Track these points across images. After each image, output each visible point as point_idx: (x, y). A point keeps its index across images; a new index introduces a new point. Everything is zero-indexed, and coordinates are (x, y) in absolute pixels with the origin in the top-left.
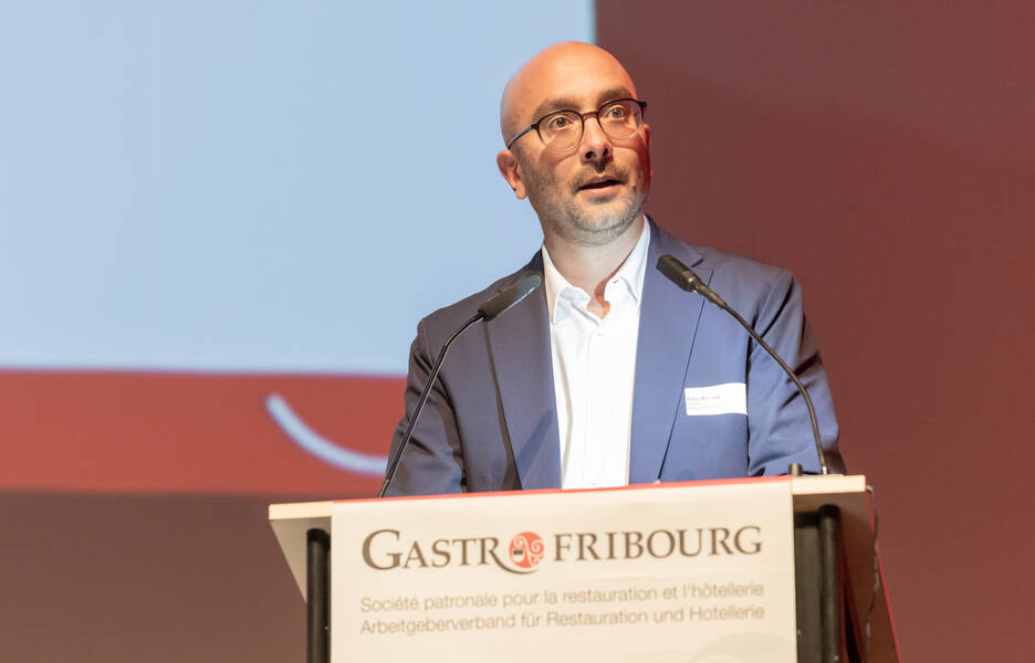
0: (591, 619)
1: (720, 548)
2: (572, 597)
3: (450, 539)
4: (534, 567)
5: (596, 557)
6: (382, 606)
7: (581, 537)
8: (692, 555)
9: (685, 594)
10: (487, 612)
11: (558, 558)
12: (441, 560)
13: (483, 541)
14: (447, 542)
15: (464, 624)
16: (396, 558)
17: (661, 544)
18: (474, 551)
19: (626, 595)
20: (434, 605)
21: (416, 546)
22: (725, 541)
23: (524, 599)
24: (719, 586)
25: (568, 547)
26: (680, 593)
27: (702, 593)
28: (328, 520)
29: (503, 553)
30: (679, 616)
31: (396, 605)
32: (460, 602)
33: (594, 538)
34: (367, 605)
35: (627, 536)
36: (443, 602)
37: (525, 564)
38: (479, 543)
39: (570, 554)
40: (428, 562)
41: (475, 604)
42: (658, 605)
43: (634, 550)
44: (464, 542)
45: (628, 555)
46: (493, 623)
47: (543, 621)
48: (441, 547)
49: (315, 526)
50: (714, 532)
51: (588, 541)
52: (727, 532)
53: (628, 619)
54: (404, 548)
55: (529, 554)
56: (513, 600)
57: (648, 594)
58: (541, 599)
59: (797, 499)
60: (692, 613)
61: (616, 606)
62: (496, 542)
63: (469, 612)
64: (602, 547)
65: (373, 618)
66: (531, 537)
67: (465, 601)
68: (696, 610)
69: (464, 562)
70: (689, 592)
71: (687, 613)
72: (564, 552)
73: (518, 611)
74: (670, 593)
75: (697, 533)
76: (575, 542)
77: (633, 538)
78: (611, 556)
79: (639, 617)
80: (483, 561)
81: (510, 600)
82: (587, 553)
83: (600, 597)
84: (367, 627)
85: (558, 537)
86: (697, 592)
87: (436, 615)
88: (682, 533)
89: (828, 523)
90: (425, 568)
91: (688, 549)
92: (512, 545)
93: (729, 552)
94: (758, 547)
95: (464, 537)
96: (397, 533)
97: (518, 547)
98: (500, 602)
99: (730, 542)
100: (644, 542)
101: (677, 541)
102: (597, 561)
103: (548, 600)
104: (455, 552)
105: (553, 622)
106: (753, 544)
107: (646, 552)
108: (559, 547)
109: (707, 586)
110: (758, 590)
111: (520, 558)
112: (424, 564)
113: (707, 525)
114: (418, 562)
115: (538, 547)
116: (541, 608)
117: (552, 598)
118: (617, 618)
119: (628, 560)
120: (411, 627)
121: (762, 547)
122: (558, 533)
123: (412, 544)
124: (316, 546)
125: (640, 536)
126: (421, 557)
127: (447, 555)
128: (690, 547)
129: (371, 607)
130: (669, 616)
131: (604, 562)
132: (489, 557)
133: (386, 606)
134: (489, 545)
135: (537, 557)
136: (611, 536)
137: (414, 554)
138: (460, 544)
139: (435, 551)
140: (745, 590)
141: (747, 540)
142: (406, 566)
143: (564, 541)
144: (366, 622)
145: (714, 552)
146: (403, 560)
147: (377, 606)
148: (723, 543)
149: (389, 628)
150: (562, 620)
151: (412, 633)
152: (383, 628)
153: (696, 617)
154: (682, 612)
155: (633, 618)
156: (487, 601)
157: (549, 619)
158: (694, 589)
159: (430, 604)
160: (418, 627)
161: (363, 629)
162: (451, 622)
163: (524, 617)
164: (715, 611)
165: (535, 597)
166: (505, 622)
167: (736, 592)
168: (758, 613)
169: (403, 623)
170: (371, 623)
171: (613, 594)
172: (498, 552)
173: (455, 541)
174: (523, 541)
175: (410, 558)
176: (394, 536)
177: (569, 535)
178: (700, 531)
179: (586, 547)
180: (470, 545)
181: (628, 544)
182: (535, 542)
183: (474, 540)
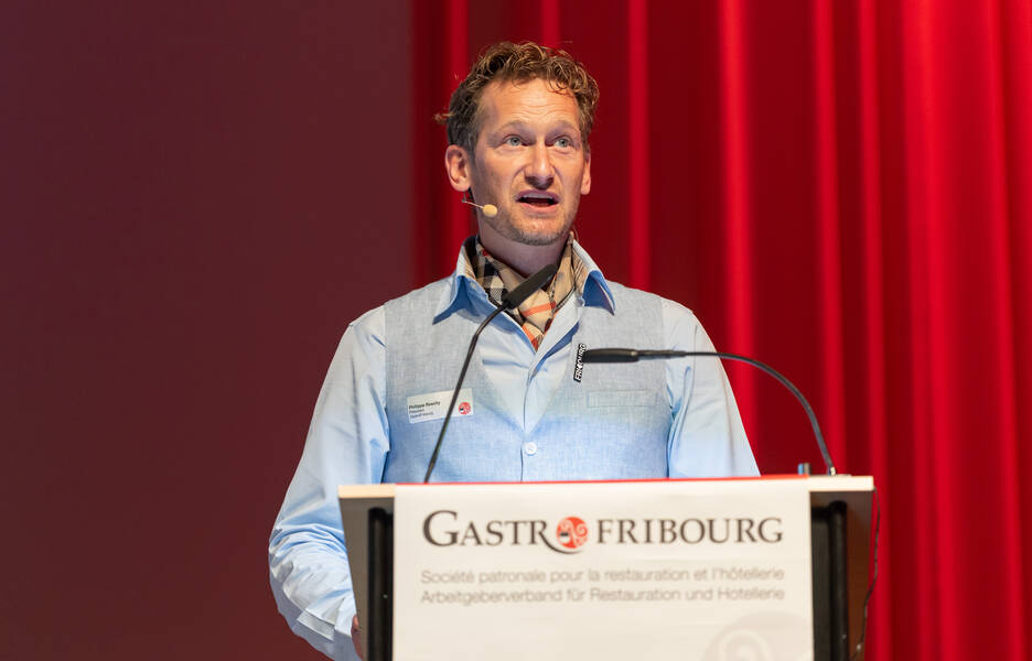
0: (629, 596)
1: (745, 536)
2: (613, 575)
3: (503, 521)
4: (578, 548)
5: (634, 540)
6: (441, 578)
7: (621, 522)
8: (719, 542)
9: (714, 577)
10: (536, 587)
11: (601, 540)
12: (495, 539)
13: (533, 524)
14: (500, 523)
15: (516, 597)
16: (454, 536)
17: (693, 531)
18: (524, 532)
19: (661, 576)
20: (489, 579)
21: (472, 526)
22: (749, 530)
23: (569, 576)
24: (744, 569)
25: (609, 531)
26: (709, 574)
27: (729, 576)
28: (391, 501)
29: (551, 534)
30: (708, 595)
31: (454, 578)
32: (512, 577)
33: (633, 524)
34: (428, 577)
35: (663, 522)
36: (496, 577)
37: (571, 545)
38: (529, 525)
39: (612, 537)
40: (483, 539)
41: (526, 579)
42: (692, 585)
43: (668, 536)
44: (516, 524)
45: (663, 540)
46: (541, 597)
47: (587, 596)
48: (495, 527)
49: (376, 505)
50: (740, 522)
51: (627, 526)
52: (752, 523)
53: (663, 597)
54: (461, 527)
55: (575, 537)
56: (560, 577)
57: (681, 575)
58: (585, 577)
59: (814, 496)
60: (720, 593)
61: (651, 585)
62: (544, 525)
63: (520, 586)
64: (639, 532)
65: (432, 588)
66: (576, 521)
67: (517, 577)
68: (723, 590)
69: (516, 542)
70: (718, 574)
71: (715, 594)
72: (605, 535)
73: (564, 586)
74: (700, 575)
75: (725, 523)
76: (616, 527)
77: (668, 525)
78: (648, 540)
79: (672, 594)
80: (533, 541)
81: (558, 577)
82: (626, 537)
83: (638, 576)
84: (426, 597)
85: (601, 522)
86: (725, 575)
87: (490, 588)
88: (711, 522)
89: (838, 519)
90: (479, 546)
91: (716, 537)
92: (559, 529)
93: (753, 539)
94: (779, 537)
95: (515, 520)
96: (454, 514)
97: (565, 529)
98: (548, 577)
99: (754, 531)
100: (677, 529)
101: (707, 529)
102: (635, 545)
103: (591, 578)
104: (508, 532)
105: (595, 598)
106: (775, 533)
107: (679, 539)
108: (601, 531)
109: (734, 570)
110: (779, 574)
111: (566, 540)
112: (479, 542)
113: (734, 516)
114: (474, 541)
115: (583, 532)
116: (585, 585)
117: (594, 576)
118: (653, 596)
119: (663, 545)
120: (467, 598)
121: (783, 536)
123: (468, 525)
124: (378, 525)
125: (674, 524)
126: (476, 536)
127: (500, 535)
128: (719, 535)
129: (431, 579)
130: (699, 596)
131: (642, 546)
132: (538, 538)
133: (446, 578)
134: (538, 527)
135: (581, 539)
136: (648, 523)
137: (471, 533)
138: (511, 526)
139: (490, 531)
140: (767, 573)
141: (769, 530)
142: (463, 544)
143: (606, 526)
144: (426, 593)
145: (740, 539)
146: (460, 538)
147: (436, 578)
148: (748, 532)
149: (447, 598)
150: (604, 596)
151: (468, 603)
152: (441, 598)
153: (724, 597)
154: (711, 592)
155: (667, 596)
156: (537, 577)
157: (592, 595)
158: (722, 571)
159: (484, 578)
160: (472, 598)
161: (424, 598)
162: (503, 594)
163: (569, 592)
164: (741, 591)
165: (579, 574)
166: (552, 597)
167: (759, 575)
168: (779, 594)
169: (459, 594)
170: (431, 593)
171: (650, 574)
172: (546, 533)
173: (507, 523)
174: (569, 525)
175: (466, 537)
176: (451, 516)
177: (611, 521)
178: (728, 521)
179: (626, 531)
180: (520, 526)
181: (663, 530)
182: (579, 526)
183: (525, 522)
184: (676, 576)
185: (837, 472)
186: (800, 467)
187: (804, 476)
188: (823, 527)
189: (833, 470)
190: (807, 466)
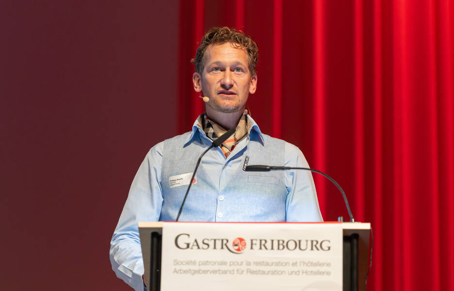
0: (264, 273)
1: (314, 248)
2: (257, 264)
3: (210, 239)
4: (242, 251)
5: (266, 248)
6: (182, 263)
7: (261, 241)
8: (303, 250)
9: (300, 265)
10: (223, 268)
11: (252, 248)
12: (206, 246)
13: (222, 240)
14: (208, 240)
15: (214, 272)
16: (188, 245)
17: (292, 245)
18: (219, 244)
19: (277, 264)
20: (203, 264)
21: (196, 241)
22: (316, 245)
23: (238, 263)
24: (314, 262)
25: (256, 244)
26: (298, 264)
27: (307, 265)
28: (161, 229)
29: (230, 245)
31: (187, 263)
32: (213, 263)
33: (266, 241)
34: (176, 262)
35: (279, 241)
36: (206, 263)
37: (239, 250)
38: (221, 241)
39: (256, 247)
40: (200, 247)
41: (219, 264)
42: (290, 268)
43: (281, 247)
44: (215, 240)
45: (279, 249)
46: (225, 272)
47: (245, 272)
48: (206, 242)
49: (154, 231)
50: (312, 241)
51: (263, 242)
52: (317, 242)
53: (278, 273)
54: (191, 241)
55: (240, 246)
56: (234, 264)
57: (286, 264)
58: (244, 264)
59: (345, 231)
60: (303, 272)
61: (274, 268)
62: (227, 241)
63: (216, 267)
64: (269, 245)
65: (178, 267)
66: (241, 240)
67: (215, 263)
68: (304, 271)
69: (215, 248)
70: (302, 264)
71: (301, 272)
72: (254, 246)
73: (236, 268)
74: (294, 264)
75: (305, 242)
76: (258, 242)
77: (281, 242)
78: (272, 249)
79: (282, 272)
80: (222, 248)
81: (233, 264)
82: (263, 247)
83: (267, 264)
84: (176, 271)
85: (252, 240)
86: (305, 264)
87: (203, 268)
89: (355, 241)
90: (199, 250)
92: (234, 243)
93: (318, 249)
94: (329, 248)
95: (215, 238)
96: (188, 235)
97: (236, 243)
98: (228, 264)
99: (318, 246)
100: (285, 244)
101: (298, 244)
102: (266, 251)
103: (247, 265)
104: (211, 244)
105: (249, 273)
106: (327, 247)
107: (286, 248)
108: (252, 244)
109: (309, 262)
110: (328, 265)
111: (237, 248)
112: (199, 248)
113: (310, 239)
114: (196, 247)
115: (244, 244)
116: (244, 267)
117: (249, 264)
118: (273, 273)
119: (279, 251)
120: (193, 272)
121: (331, 248)
122: (253, 238)
123: (194, 240)
124: (155, 239)
125: (283, 242)
126: (198, 245)
127: (208, 245)
128: (303, 247)
129: (178, 264)
130: (294, 273)
131: (269, 251)
132: (224, 247)
133: (184, 263)
134: (225, 242)
135: (243, 247)
136: (272, 241)
137: (195, 244)
138: (213, 241)
139: (204, 243)
140: (324, 264)
141: (325, 245)
142: (192, 248)
143: (254, 242)
144: (175, 269)
145: (312, 249)
146: (191, 246)
147: (180, 263)
148: (316, 246)
149: (184, 272)
150: (252, 272)
151: (193, 274)
152: (182, 272)
153: (304, 274)
154: (299, 272)
155: (280, 273)
156: (223, 263)
157: (247, 272)
158: (304, 263)
159: (201, 263)
160: (196, 272)
161: (174, 272)
162: (209, 271)
163: (237, 270)
164: (312, 271)
165: (242, 263)
166: (230, 272)
167: (320, 265)
168: (328, 273)
169: (190, 270)
170: (177, 269)
171: (273, 263)
172: (228, 244)
173: (211, 240)
174: (238, 241)
175: (193, 245)
176: (187, 236)
177: (256, 240)
178: (307, 241)
179: (263, 244)
180: (217, 241)
181: (279, 245)
182: (242, 242)
183: (219, 240)
184: (284, 264)
185: (355, 221)
186: (339, 218)
187: (340, 222)
188: (348, 245)
189: (353, 220)
190: (342, 218)
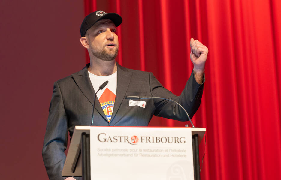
0: (149, 156)
1: (176, 141)
2: (145, 150)
3: (117, 136)
4: (136, 143)
5: (150, 142)
6: (102, 150)
7: (147, 137)
8: (170, 143)
9: (169, 151)
10: (126, 153)
11: (142, 142)
12: (115, 141)
13: (125, 137)
14: (117, 137)
15: (121, 155)
16: (105, 140)
17: (164, 140)
18: (123, 139)
19: (157, 151)
21: (110, 137)
22: (178, 140)
23: (134, 150)
24: (177, 149)
25: (144, 139)
26: (168, 151)
28: (89, 130)
29: (129, 140)
30: (168, 156)
31: (106, 150)
32: (120, 150)
36: (116, 150)
37: (134, 142)
38: (124, 138)
39: (144, 141)
41: (123, 151)
42: (164, 153)
43: (158, 141)
44: (121, 137)
45: (157, 142)
46: (128, 155)
47: (139, 155)
48: (115, 138)
49: (84, 132)
51: (148, 138)
52: (178, 138)
54: (107, 138)
55: (135, 141)
56: (132, 150)
57: (161, 150)
58: (138, 150)
59: (193, 132)
60: (171, 155)
61: (154, 153)
62: (128, 137)
63: (122, 153)
64: (151, 140)
65: (100, 153)
66: (136, 137)
67: (121, 150)
68: (172, 155)
69: (121, 141)
70: (170, 151)
71: (170, 156)
72: (143, 140)
74: (166, 151)
75: (171, 138)
76: (145, 138)
77: (158, 138)
79: (159, 155)
82: (148, 141)
83: (151, 151)
84: (99, 155)
85: (142, 137)
86: (172, 151)
87: (115, 153)
88: (168, 138)
89: (196, 138)
90: (112, 142)
91: (169, 141)
92: (131, 138)
93: (178, 142)
94: (185, 142)
95: (121, 136)
96: (105, 134)
97: (133, 139)
98: (129, 150)
99: (179, 140)
100: (160, 139)
101: (167, 140)
103: (140, 151)
104: (119, 139)
105: (141, 156)
107: (161, 141)
109: (174, 150)
110: (185, 151)
111: (133, 141)
112: (112, 141)
113: (174, 137)
114: (110, 141)
115: (137, 139)
116: (138, 152)
117: (140, 150)
118: (155, 156)
119: (157, 143)
120: (109, 155)
121: (186, 142)
122: (142, 136)
124: (84, 137)
125: (159, 138)
126: (111, 140)
127: (117, 140)
129: (100, 150)
130: (166, 156)
131: (152, 143)
132: (126, 141)
133: (103, 150)
135: (137, 141)
136: (153, 138)
137: (109, 139)
138: (119, 138)
140: (182, 151)
141: (182, 140)
142: (108, 141)
143: (143, 138)
145: (175, 142)
146: (107, 140)
148: (177, 140)
149: (104, 155)
150: (143, 155)
151: (109, 156)
152: (103, 155)
153: (172, 156)
154: (169, 155)
155: (158, 156)
156: (126, 150)
157: (140, 155)
158: (171, 150)
159: (113, 150)
160: (111, 155)
161: (98, 155)
162: (118, 154)
163: (134, 154)
164: (176, 155)
165: (137, 150)
166: (130, 155)
167: (180, 151)
168: (185, 156)
169: (107, 154)
170: (100, 154)
171: (154, 150)
172: (128, 139)
173: (119, 137)
174: (134, 138)
175: (108, 140)
176: (104, 135)
177: (144, 137)
178: (172, 138)
179: (148, 140)
180: (122, 138)
181: (157, 140)
182: (136, 138)
183: (123, 137)
185: (195, 127)
187: (187, 127)
188: (193, 139)
189: (194, 126)
190: (187, 125)
